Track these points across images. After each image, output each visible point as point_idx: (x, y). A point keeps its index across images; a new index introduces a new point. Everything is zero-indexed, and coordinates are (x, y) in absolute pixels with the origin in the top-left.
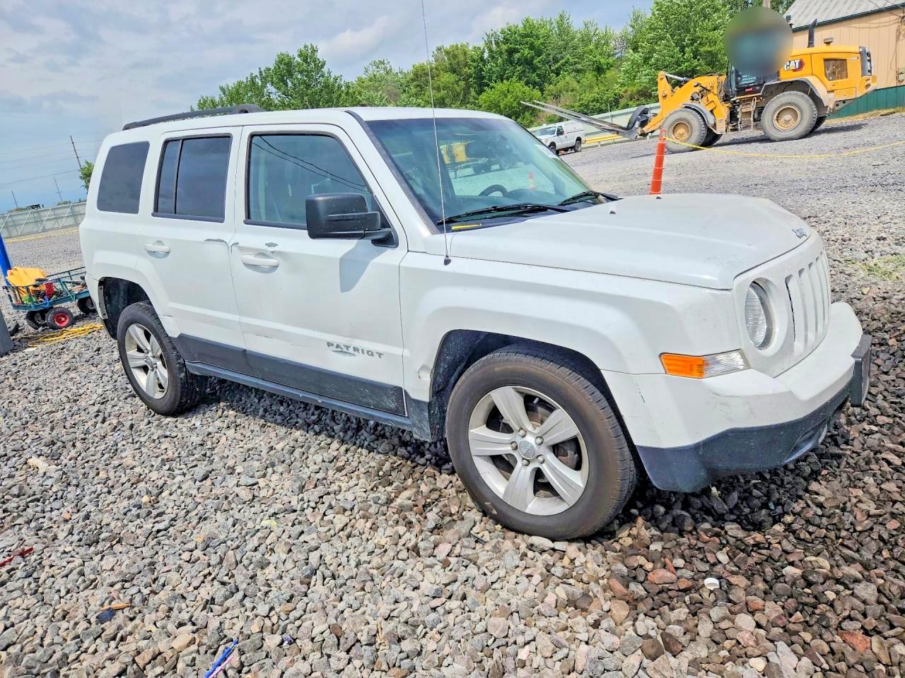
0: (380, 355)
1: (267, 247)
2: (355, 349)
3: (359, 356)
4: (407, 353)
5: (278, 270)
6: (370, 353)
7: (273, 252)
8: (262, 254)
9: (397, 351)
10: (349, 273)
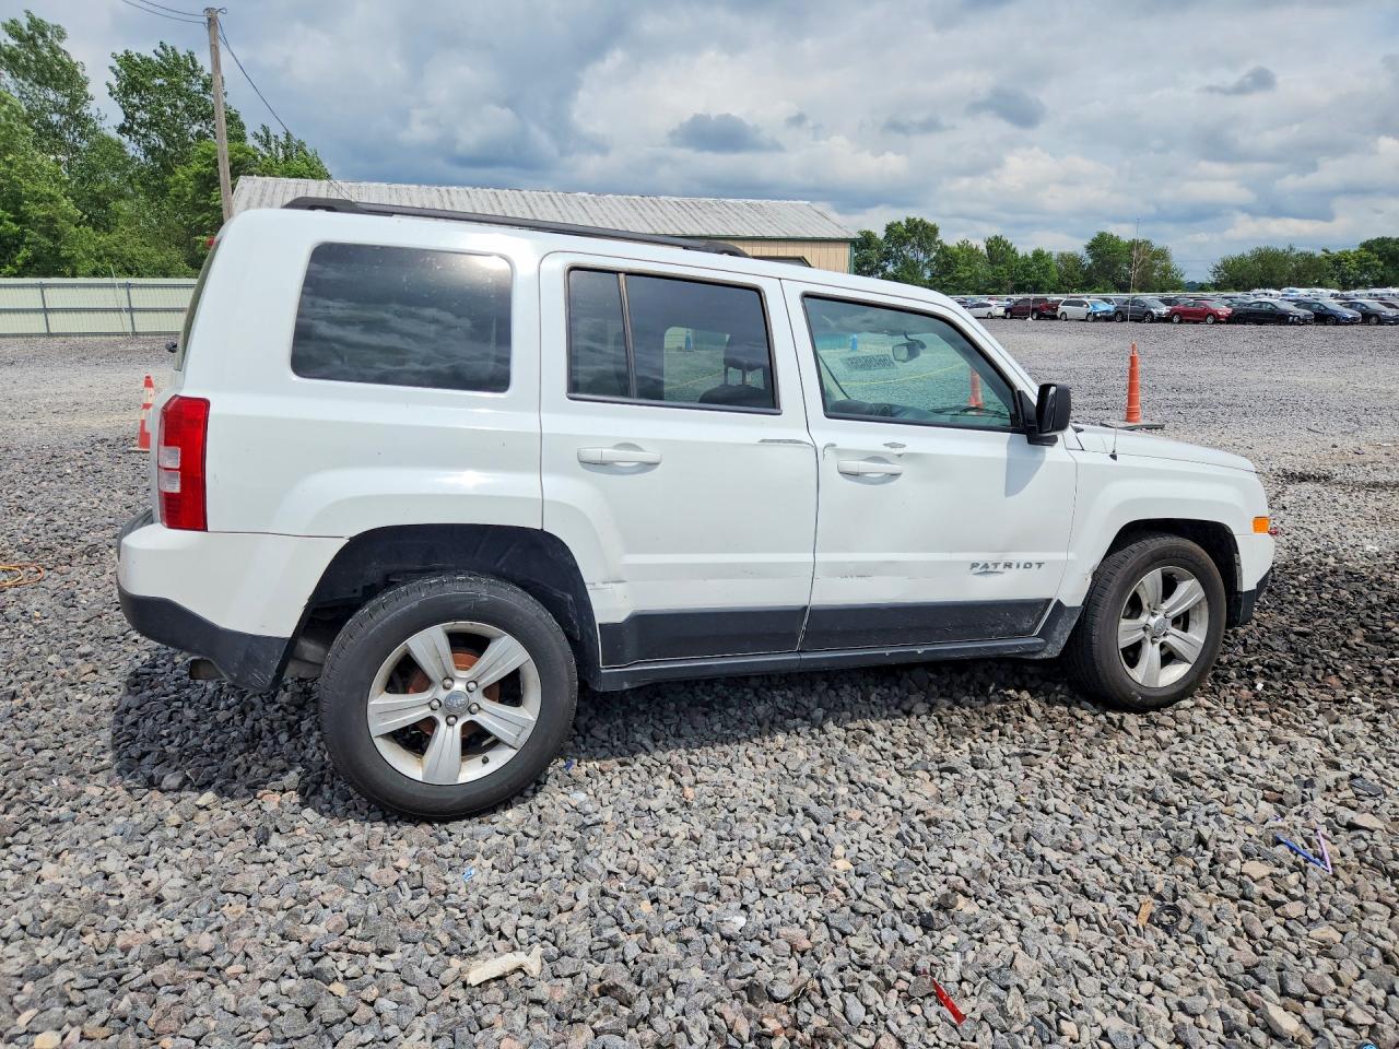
0: (1040, 565)
1: (888, 449)
2: (1008, 565)
3: (1010, 574)
4: (1072, 556)
5: (900, 479)
6: (1028, 565)
7: (900, 455)
8: (876, 458)
9: (1062, 556)
10: (1015, 480)
